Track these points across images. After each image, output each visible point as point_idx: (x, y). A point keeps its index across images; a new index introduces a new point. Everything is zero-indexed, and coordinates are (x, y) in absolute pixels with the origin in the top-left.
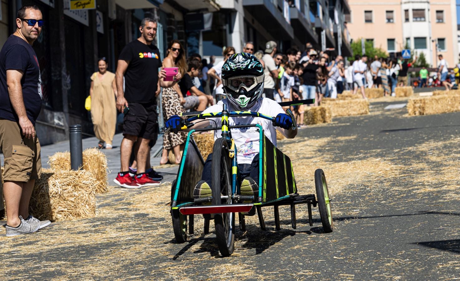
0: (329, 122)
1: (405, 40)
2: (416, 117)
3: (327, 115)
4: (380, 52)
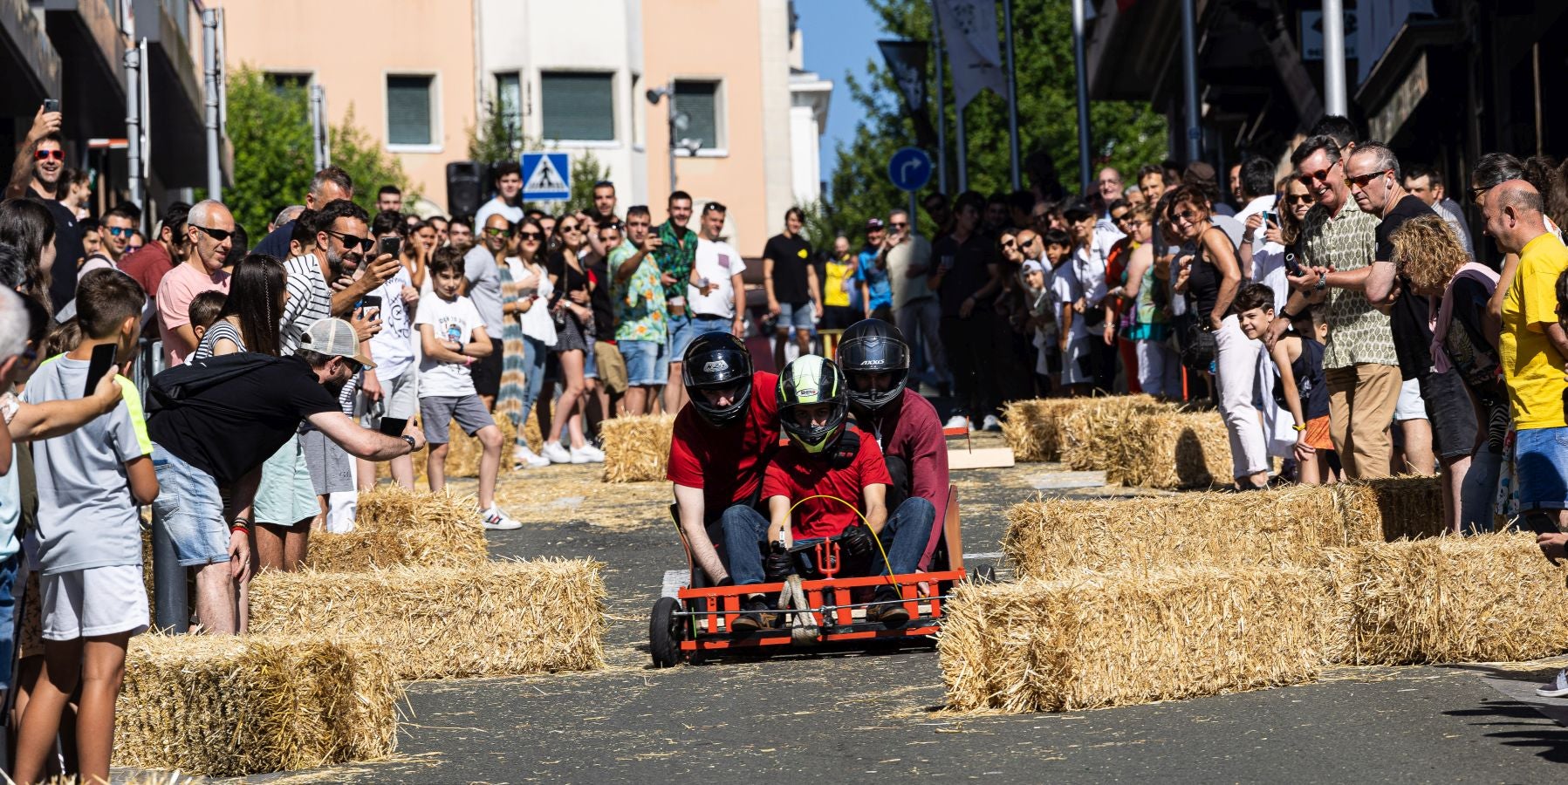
2: (1005, 720)
3: (365, 698)
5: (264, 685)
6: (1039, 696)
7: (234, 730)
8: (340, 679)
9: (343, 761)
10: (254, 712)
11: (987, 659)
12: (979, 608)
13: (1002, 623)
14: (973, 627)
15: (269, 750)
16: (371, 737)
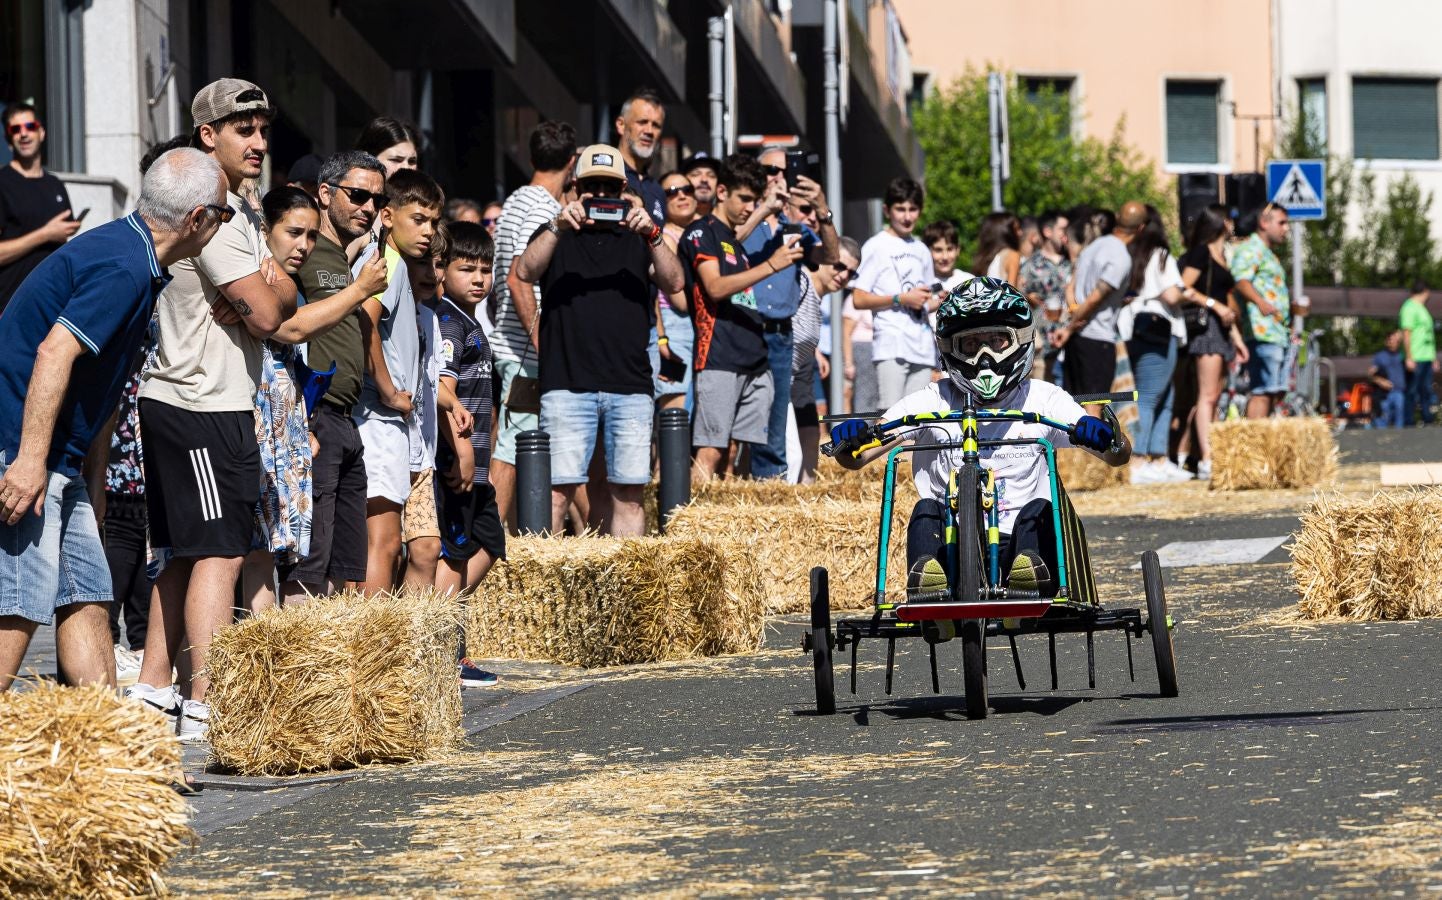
0: (745, 650)
1: (1291, 91)
2: (1352, 627)
3: (733, 595)
4: (1118, 173)
5: (636, 580)
6: (1384, 604)
7: (608, 622)
8: (710, 576)
9: (712, 653)
10: (627, 605)
11: (1338, 569)
12: (1331, 521)
13: (1352, 535)
14: (1325, 538)
15: (640, 642)
16: (740, 633)
